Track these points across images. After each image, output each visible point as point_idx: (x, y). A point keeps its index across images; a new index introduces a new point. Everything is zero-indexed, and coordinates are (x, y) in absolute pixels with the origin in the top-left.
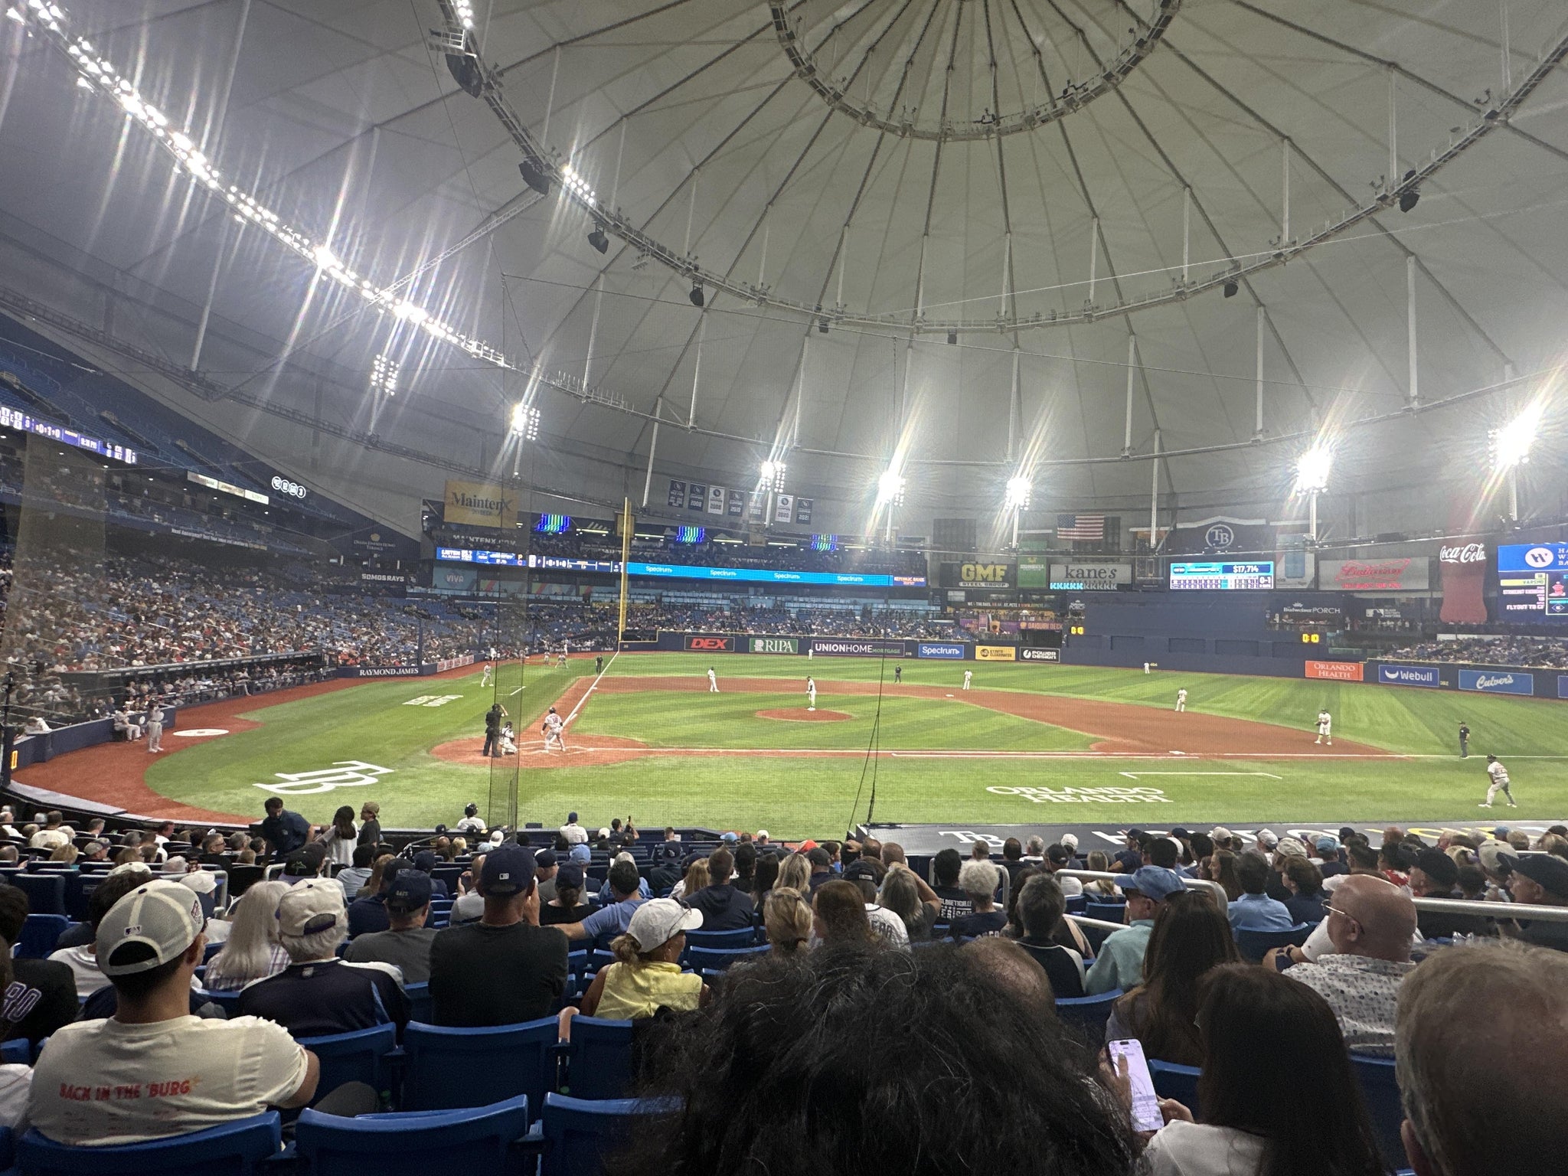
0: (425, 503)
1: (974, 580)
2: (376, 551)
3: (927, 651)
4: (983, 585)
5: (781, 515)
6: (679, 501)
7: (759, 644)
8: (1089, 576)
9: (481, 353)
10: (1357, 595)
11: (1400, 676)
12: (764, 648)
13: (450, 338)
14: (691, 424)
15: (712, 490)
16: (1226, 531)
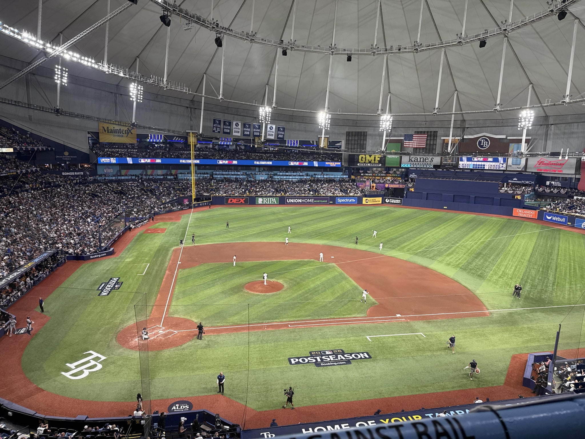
0: (89, 133)
1: (365, 163)
2: (68, 161)
3: (340, 201)
4: (369, 165)
5: (270, 135)
6: (218, 130)
7: (260, 200)
8: (420, 161)
9: (110, 71)
10: (543, 174)
11: (552, 218)
12: (263, 202)
13: (93, 65)
14: (221, 97)
15: (234, 123)
16: (486, 140)
